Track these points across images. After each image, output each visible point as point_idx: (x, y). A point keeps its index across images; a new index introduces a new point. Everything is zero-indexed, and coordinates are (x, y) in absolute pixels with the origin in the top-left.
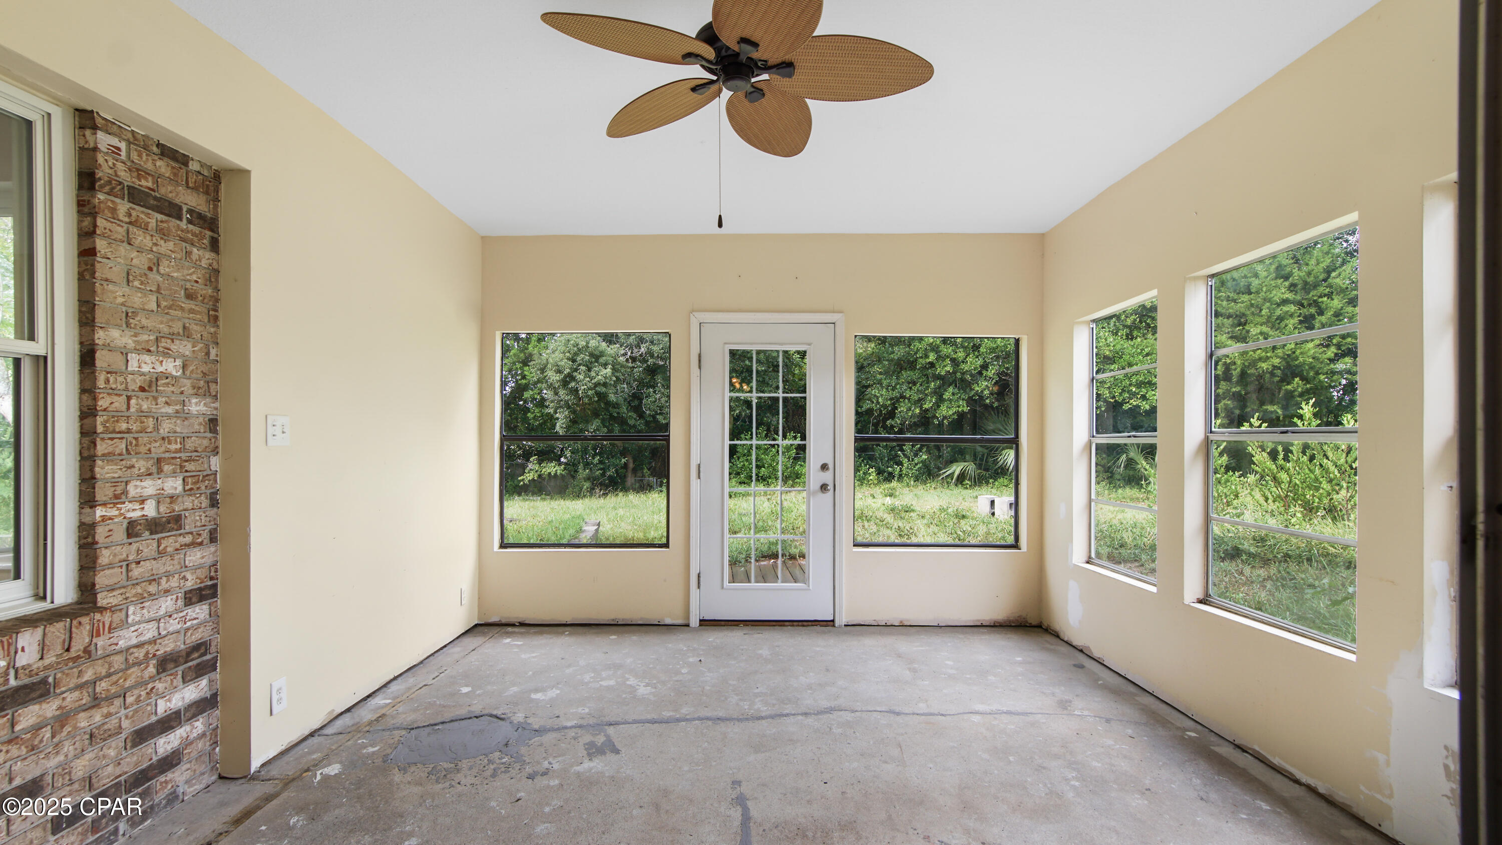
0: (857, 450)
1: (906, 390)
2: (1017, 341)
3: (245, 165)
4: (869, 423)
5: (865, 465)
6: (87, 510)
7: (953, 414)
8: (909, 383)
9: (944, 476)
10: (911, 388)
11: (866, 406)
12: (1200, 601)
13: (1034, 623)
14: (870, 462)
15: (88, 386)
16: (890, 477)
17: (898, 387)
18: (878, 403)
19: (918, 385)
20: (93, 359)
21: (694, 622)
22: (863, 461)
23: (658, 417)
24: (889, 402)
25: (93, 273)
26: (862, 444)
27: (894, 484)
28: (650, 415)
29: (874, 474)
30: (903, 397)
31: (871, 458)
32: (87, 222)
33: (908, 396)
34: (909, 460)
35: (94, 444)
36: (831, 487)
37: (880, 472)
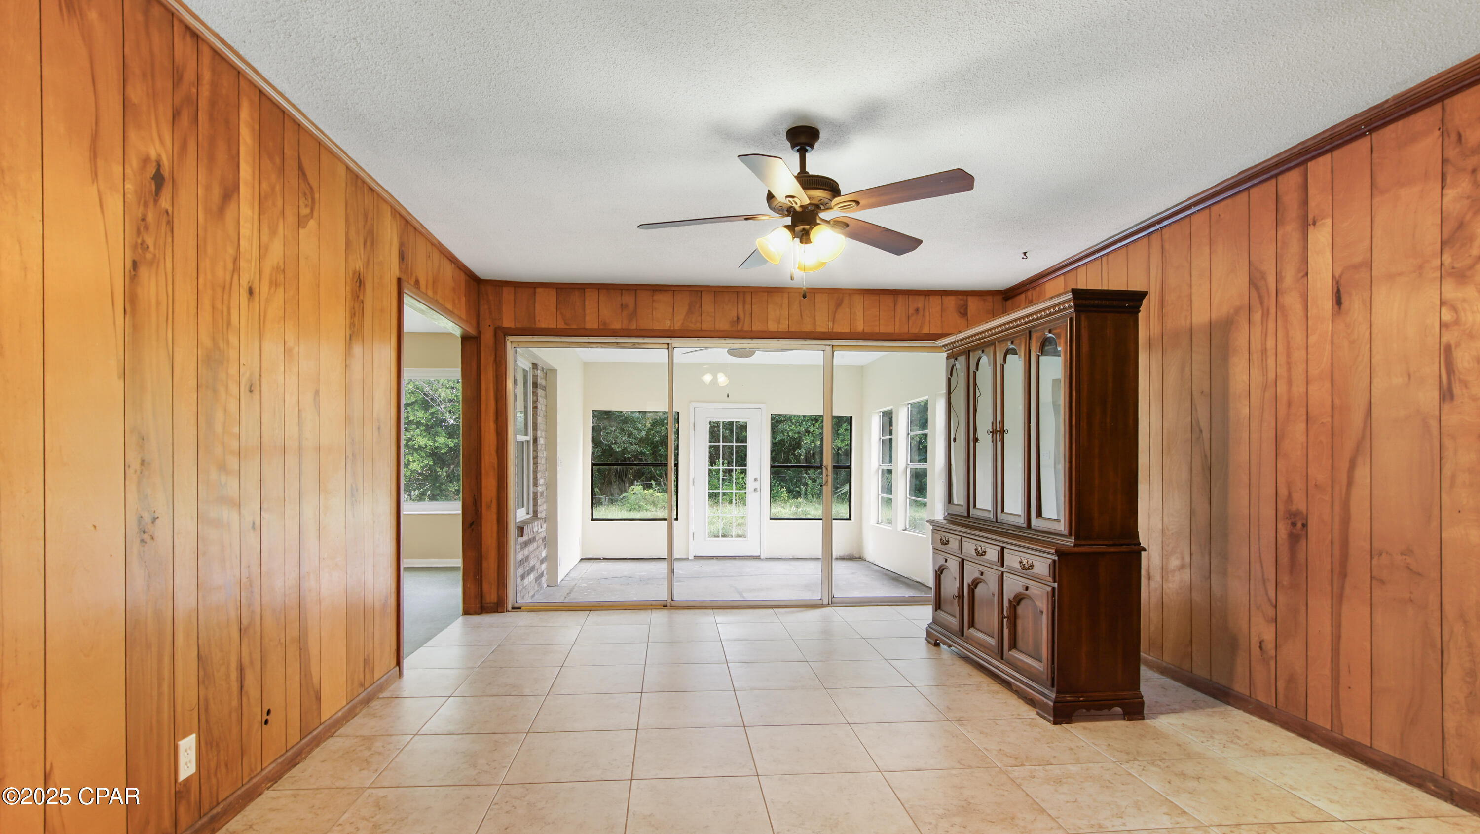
0: (772, 473)
1: (810, 426)
2: (851, 417)
3: (556, 367)
4: (781, 451)
5: (778, 486)
6: (535, 487)
7: (845, 446)
8: (812, 421)
9: (840, 493)
10: (814, 425)
11: (779, 438)
12: (904, 530)
13: (857, 556)
14: (782, 483)
15: (535, 449)
16: (798, 495)
17: (804, 423)
18: (789, 435)
19: (819, 423)
20: (537, 441)
21: (691, 557)
22: (776, 482)
23: (613, 446)
24: (797, 435)
25: (537, 414)
26: (775, 469)
27: (800, 500)
28: (606, 444)
29: (785, 492)
30: (807, 432)
31: (783, 480)
32: (535, 398)
33: (811, 431)
34: (813, 482)
35: (537, 467)
36: (759, 490)
37: (789, 491)
